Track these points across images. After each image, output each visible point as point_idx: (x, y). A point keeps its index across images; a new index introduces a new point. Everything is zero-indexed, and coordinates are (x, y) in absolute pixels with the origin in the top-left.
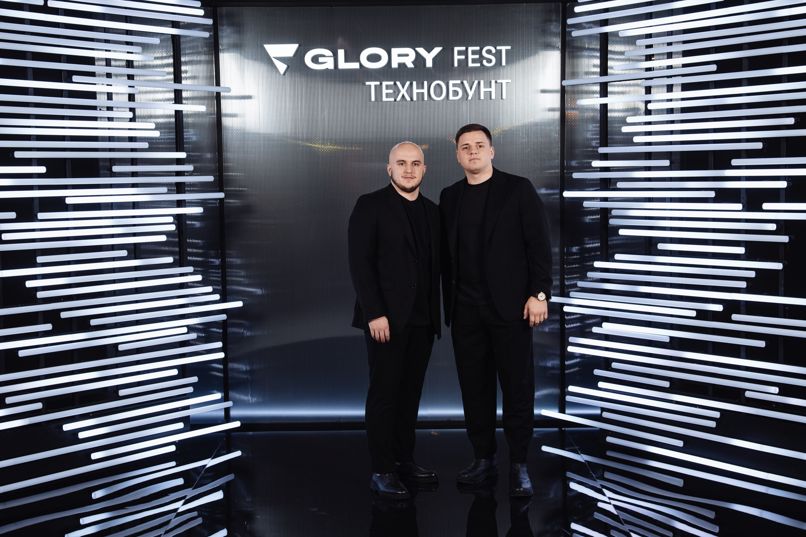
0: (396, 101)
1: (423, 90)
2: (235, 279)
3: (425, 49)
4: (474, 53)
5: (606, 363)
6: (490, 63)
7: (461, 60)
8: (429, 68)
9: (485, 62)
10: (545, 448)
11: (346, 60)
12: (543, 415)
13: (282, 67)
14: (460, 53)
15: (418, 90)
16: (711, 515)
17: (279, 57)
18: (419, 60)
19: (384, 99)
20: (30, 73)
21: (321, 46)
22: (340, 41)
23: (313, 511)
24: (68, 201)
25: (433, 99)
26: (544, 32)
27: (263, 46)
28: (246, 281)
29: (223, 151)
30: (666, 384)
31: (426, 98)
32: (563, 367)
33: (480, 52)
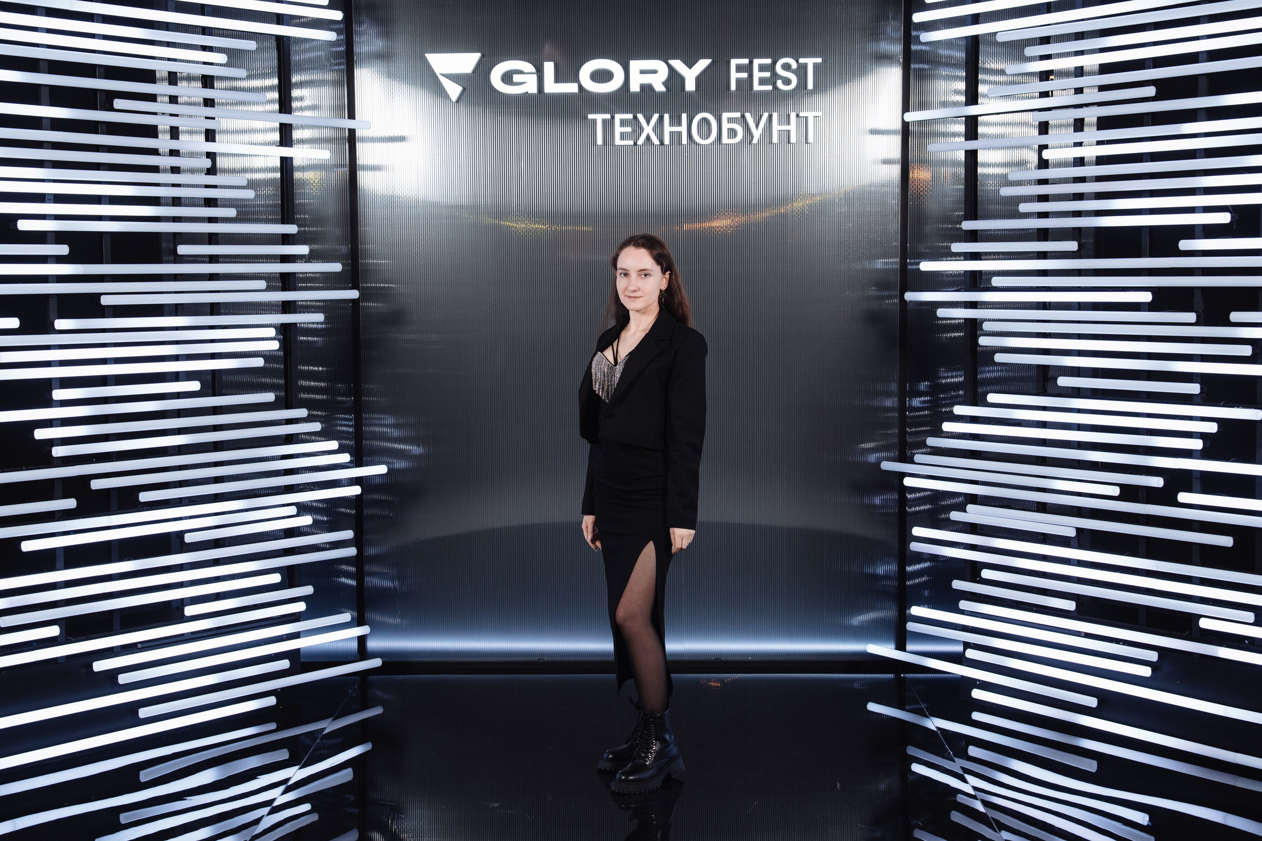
0: (636, 145)
1: (680, 127)
2: (377, 429)
3: (683, 62)
4: (762, 68)
5: (972, 571)
6: (789, 85)
7: (741, 81)
8: (690, 93)
9: (779, 84)
10: (872, 707)
11: (557, 80)
12: (870, 653)
13: (454, 90)
14: (739, 69)
15: (672, 127)
16: (1142, 818)
17: (450, 74)
18: (675, 79)
19: (618, 142)
20: (45, 94)
21: (517, 57)
22: (547, 48)
23: (492, 807)
24: (105, 301)
25: (696, 142)
26: (876, 35)
27: (424, 55)
28: (396, 433)
29: (359, 226)
30: (1071, 605)
31: (685, 140)
32: (903, 575)
33: (772, 68)
